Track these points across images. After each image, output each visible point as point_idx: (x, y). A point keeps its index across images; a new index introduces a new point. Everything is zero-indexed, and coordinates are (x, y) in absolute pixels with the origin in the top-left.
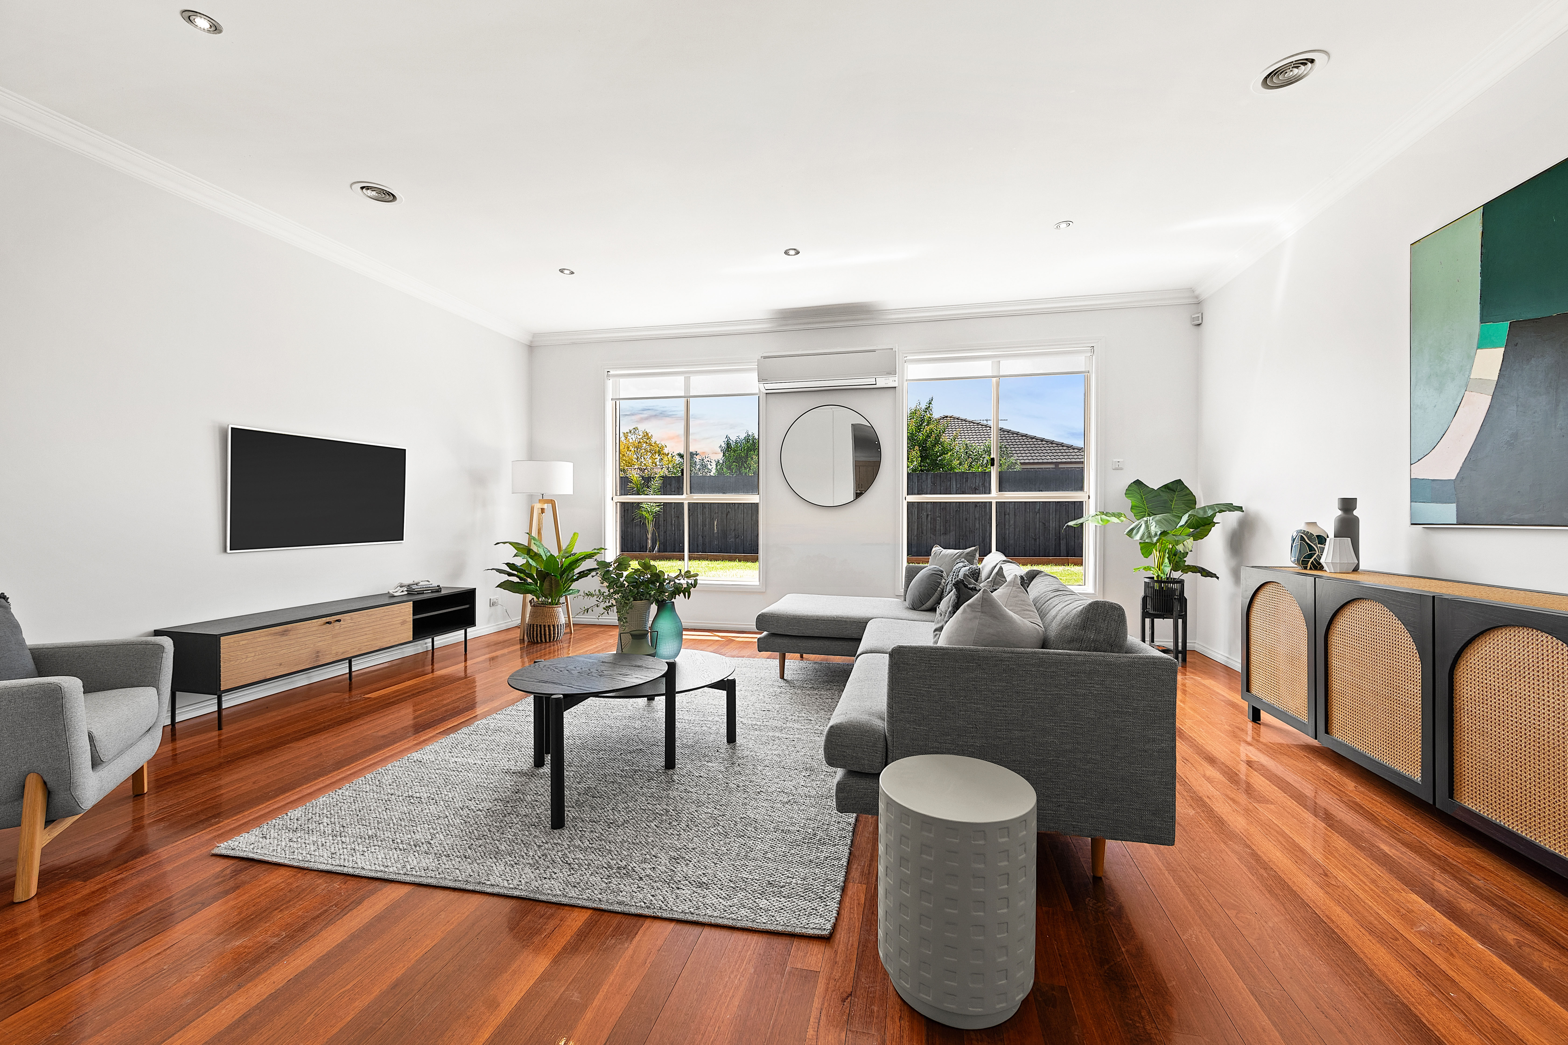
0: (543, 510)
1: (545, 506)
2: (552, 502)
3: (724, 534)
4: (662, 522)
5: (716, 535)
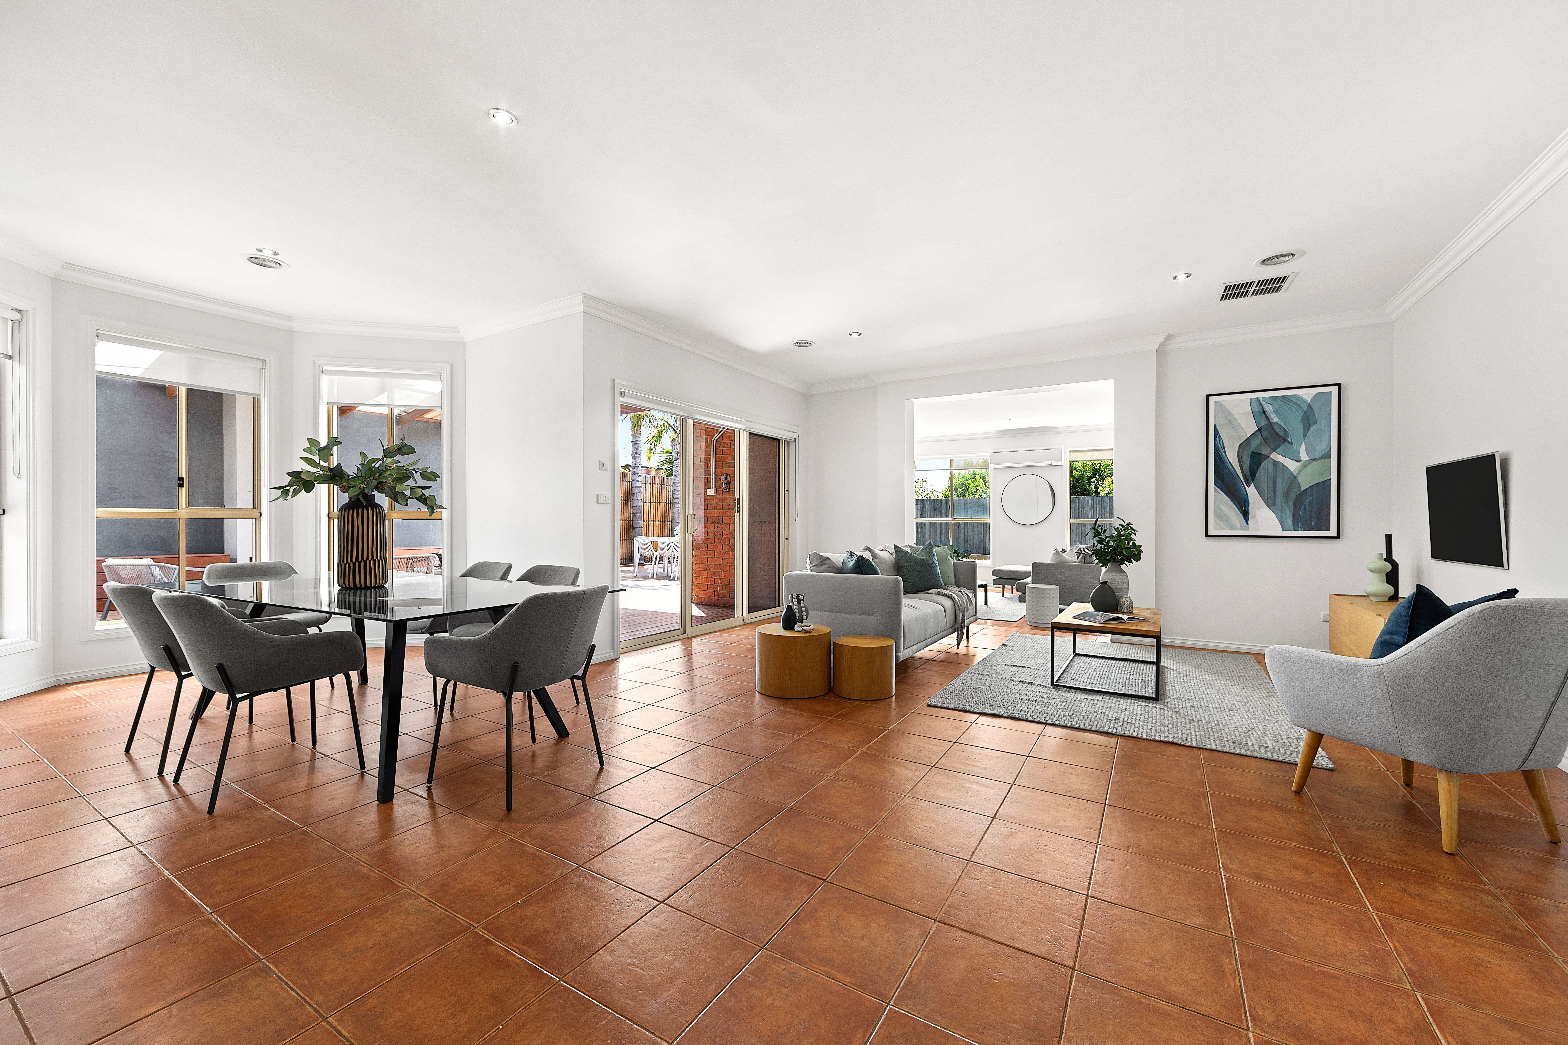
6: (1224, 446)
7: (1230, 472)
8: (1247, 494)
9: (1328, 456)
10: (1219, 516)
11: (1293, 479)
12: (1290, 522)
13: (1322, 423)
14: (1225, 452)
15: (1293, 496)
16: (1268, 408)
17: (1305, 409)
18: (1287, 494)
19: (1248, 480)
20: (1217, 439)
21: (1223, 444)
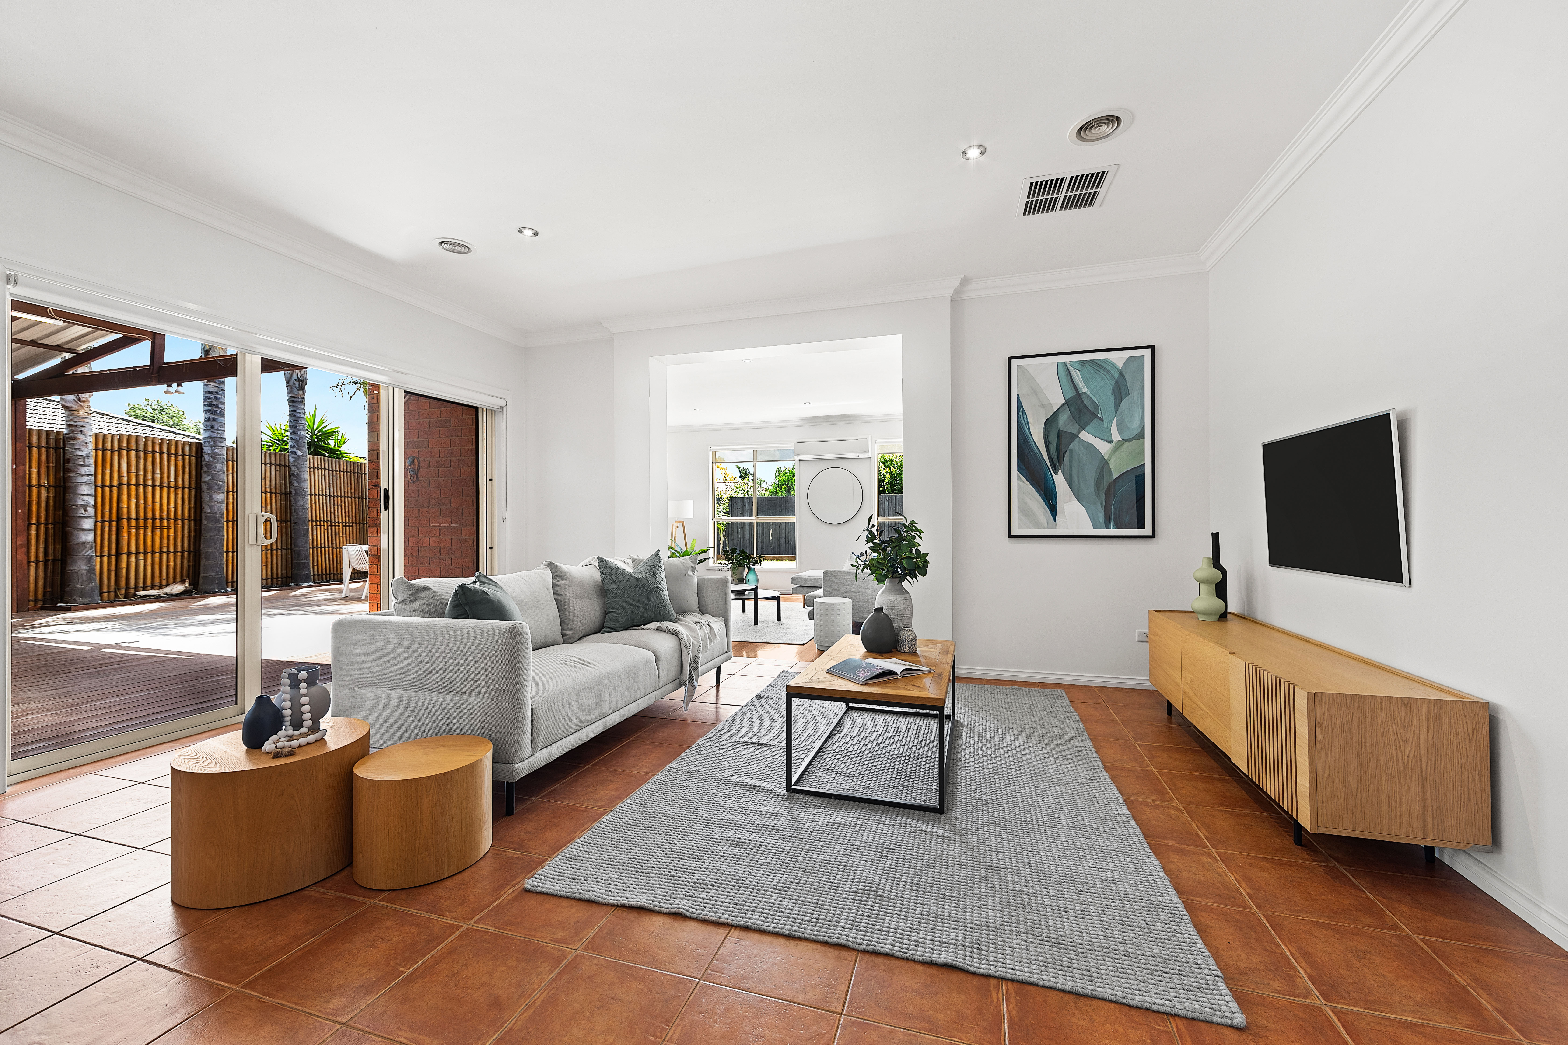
0: (677, 527)
1: (678, 524)
2: (683, 522)
3: (777, 539)
4: (730, 532)
5: (771, 542)
6: (1028, 422)
7: (1035, 455)
8: (1054, 483)
9: (1141, 436)
10: (1026, 512)
11: (1104, 465)
12: (1101, 518)
13: (1135, 395)
14: (1029, 430)
15: (1105, 486)
16: (1077, 376)
17: (1116, 378)
18: (1098, 483)
19: (1055, 466)
20: (1021, 413)
21: (1027, 420)
